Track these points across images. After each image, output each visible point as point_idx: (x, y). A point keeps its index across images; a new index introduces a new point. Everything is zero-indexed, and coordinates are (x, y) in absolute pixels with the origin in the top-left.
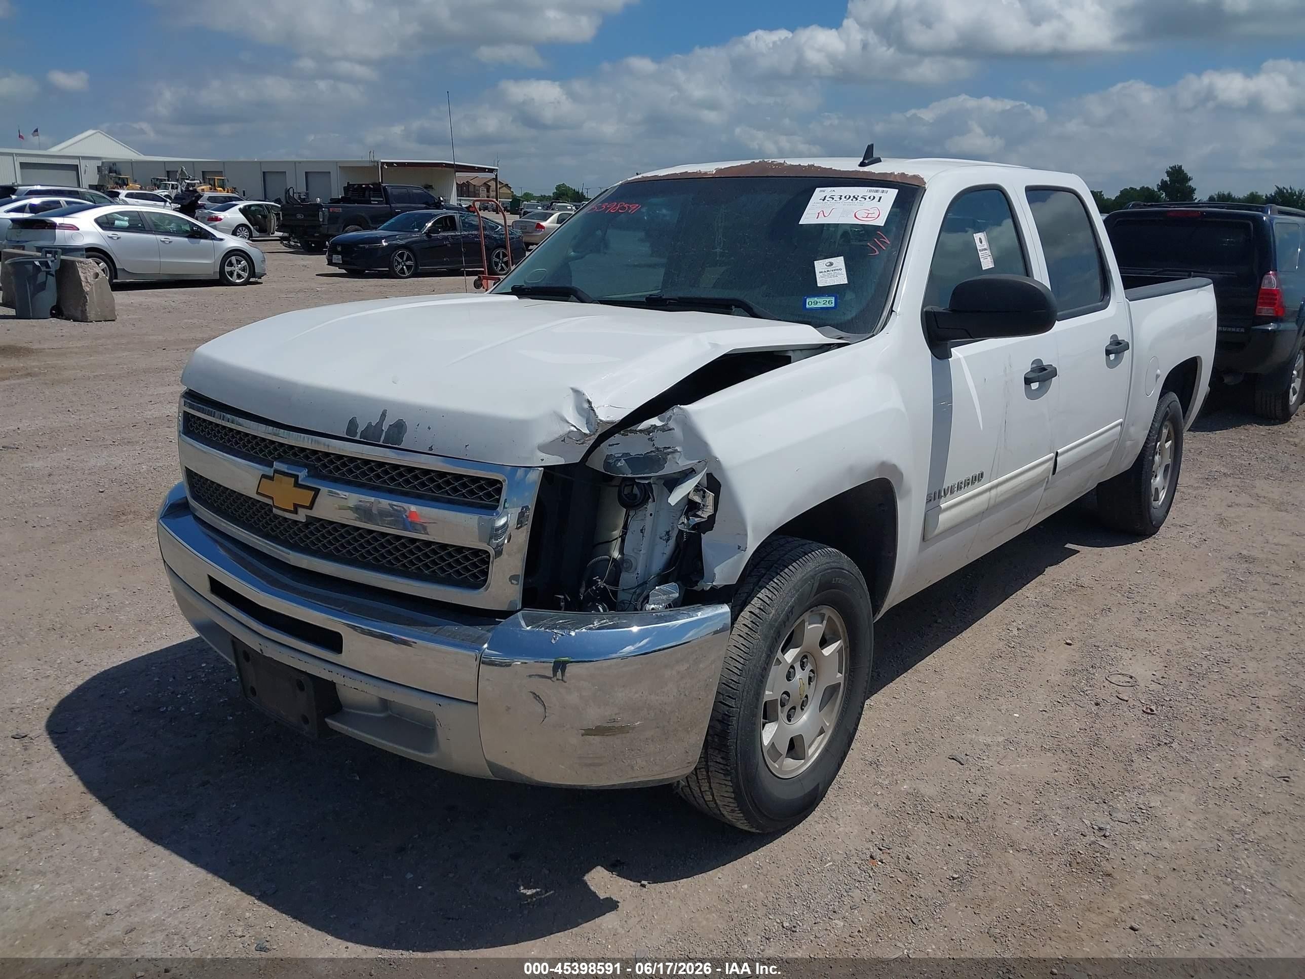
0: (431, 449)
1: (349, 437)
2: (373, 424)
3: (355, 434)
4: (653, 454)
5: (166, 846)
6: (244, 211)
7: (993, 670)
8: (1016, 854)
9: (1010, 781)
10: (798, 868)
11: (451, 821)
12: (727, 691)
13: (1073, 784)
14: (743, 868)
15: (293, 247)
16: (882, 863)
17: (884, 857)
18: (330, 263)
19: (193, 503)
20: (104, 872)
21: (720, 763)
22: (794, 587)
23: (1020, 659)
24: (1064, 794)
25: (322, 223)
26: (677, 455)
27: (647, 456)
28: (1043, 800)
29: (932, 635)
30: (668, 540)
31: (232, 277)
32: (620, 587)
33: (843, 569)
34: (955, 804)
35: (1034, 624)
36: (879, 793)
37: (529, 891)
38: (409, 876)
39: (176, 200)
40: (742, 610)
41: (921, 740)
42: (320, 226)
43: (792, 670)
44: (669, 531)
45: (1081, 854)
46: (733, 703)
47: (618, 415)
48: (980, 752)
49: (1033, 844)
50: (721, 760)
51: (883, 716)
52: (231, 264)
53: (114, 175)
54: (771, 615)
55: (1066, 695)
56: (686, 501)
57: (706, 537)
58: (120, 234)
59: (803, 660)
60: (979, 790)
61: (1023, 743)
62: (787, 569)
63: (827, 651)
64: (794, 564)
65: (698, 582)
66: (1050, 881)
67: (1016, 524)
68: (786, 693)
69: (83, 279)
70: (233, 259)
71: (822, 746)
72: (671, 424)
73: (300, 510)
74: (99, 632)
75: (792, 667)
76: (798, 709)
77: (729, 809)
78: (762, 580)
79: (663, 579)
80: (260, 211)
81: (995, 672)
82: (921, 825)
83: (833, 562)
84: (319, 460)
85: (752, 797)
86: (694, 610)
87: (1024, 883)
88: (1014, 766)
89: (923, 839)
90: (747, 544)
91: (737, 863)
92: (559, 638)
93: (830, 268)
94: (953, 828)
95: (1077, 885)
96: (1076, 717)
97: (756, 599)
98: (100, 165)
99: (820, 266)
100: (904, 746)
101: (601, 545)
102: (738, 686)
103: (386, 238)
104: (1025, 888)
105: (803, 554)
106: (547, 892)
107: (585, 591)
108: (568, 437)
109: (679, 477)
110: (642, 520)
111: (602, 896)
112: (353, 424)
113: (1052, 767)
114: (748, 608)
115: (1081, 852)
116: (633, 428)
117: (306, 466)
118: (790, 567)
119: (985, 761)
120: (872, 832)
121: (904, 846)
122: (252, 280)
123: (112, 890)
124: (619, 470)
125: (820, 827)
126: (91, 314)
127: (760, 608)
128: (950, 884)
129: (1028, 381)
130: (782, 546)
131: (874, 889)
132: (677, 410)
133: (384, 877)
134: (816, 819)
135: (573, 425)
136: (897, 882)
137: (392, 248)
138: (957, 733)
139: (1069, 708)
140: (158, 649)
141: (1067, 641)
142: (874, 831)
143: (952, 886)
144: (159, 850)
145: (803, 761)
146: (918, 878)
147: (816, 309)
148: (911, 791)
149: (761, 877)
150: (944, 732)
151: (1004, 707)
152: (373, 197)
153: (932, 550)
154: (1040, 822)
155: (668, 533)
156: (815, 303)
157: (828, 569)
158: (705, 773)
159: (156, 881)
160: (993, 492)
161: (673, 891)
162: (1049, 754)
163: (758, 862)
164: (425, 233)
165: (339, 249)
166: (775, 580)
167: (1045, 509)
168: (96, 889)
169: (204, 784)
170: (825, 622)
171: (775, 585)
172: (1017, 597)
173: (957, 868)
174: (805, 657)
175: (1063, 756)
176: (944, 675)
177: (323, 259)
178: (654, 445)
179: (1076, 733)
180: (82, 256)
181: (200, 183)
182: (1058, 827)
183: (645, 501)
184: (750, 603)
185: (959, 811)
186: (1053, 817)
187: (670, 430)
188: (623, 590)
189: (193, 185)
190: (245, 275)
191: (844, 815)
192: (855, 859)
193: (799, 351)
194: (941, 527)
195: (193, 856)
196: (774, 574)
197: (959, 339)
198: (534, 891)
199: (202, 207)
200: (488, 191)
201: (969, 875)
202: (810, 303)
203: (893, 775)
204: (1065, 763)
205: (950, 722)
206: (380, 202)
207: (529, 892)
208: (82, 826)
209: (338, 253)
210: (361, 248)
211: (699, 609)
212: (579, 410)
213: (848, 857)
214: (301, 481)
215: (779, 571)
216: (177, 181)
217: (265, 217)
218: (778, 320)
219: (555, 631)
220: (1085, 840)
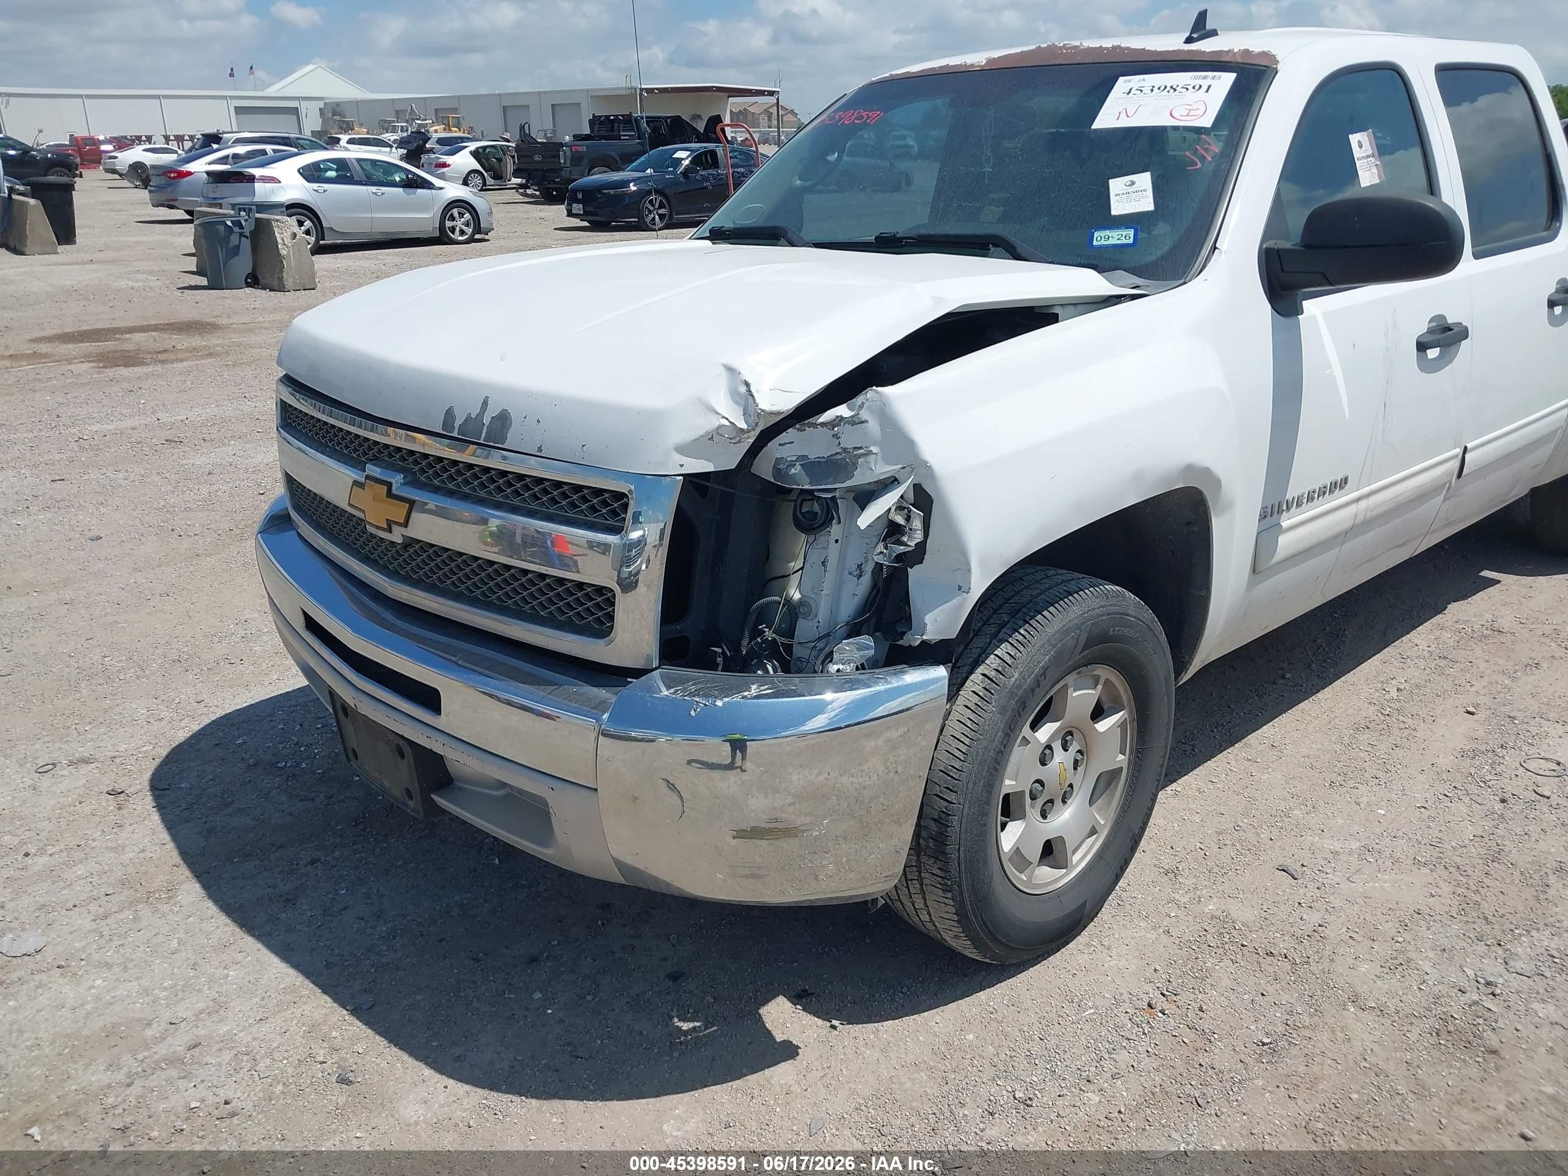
0: (540, 450)
1: (445, 433)
2: (473, 416)
3: (452, 430)
4: (839, 457)
5: (259, 938)
6: (475, 154)
7: (1354, 746)
8: (1360, 1013)
9: (1362, 906)
10: (1047, 1015)
11: (603, 924)
12: (946, 781)
13: (1455, 916)
14: (970, 1010)
15: (532, 196)
16: (1164, 1014)
17: (1169, 1008)
18: (570, 214)
19: (294, 515)
20: (178, 968)
21: (937, 875)
22: (1048, 641)
23: (1396, 732)
24: (1441, 930)
25: (562, 165)
26: (872, 458)
27: (831, 460)
28: (1408, 936)
29: (1275, 695)
30: (860, 576)
31: (453, 233)
32: (796, 640)
33: (1128, 615)
34: (1278, 935)
35: (1423, 683)
36: (1173, 914)
37: (686, 1024)
38: (538, 995)
39: (401, 143)
40: (971, 672)
41: (1240, 841)
42: (561, 169)
43: (1047, 751)
44: (862, 564)
45: (1455, 1019)
46: (954, 797)
47: (788, 403)
48: (1323, 863)
49: (1387, 1000)
50: (939, 873)
51: (1193, 806)
52: (452, 218)
53: (338, 118)
54: (1013, 680)
55: (1458, 785)
56: (885, 522)
57: (914, 573)
58: (326, 186)
59: (1066, 738)
60: (1314, 918)
61: (1388, 852)
62: (1040, 616)
63: (1103, 726)
64: (1051, 609)
65: (904, 633)
66: (1406, 1055)
67: (1399, 546)
68: (1039, 782)
69: (279, 240)
70: (455, 212)
71: (1094, 851)
72: (864, 415)
73: (394, 528)
74: (228, 666)
75: (1049, 747)
76: (1058, 802)
77: (952, 934)
78: (1003, 630)
79: (854, 630)
80: (494, 154)
81: (1358, 750)
82: (1226, 962)
83: (1111, 605)
84: (416, 463)
85: (982, 918)
86: (895, 674)
87: (1366, 1057)
88: (1371, 884)
89: (1226, 982)
90: (970, 583)
91: (963, 1003)
92: (702, 708)
93: (1130, 189)
94: (1270, 969)
95: (1444, 1064)
96: (1469, 818)
97: (992, 656)
98: (322, 107)
99: (1116, 186)
100: (1215, 849)
101: (774, 582)
102: (960, 776)
103: (635, 180)
104: (1367, 1065)
105: (1065, 594)
106: (706, 1028)
107: (749, 644)
108: (718, 433)
109: (875, 489)
110: (824, 548)
111: (779, 1037)
112: (449, 415)
113: (1426, 889)
114: (981, 669)
115: (1456, 1016)
116: (811, 420)
117: (402, 470)
118: (1045, 613)
119: (1328, 876)
120: (1155, 970)
121: (1197, 992)
122: (477, 236)
123: (183, 991)
124: (793, 479)
125: (1082, 959)
126: (289, 283)
127: (997, 670)
128: (1258, 1052)
129: (1422, 347)
130: (1037, 582)
131: (1148, 1052)
132: (872, 393)
133: (506, 996)
134: (1081, 947)
135: (724, 417)
136: (1182, 1044)
137: (642, 194)
138: (1293, 833)
139: (1460, 804)
140: (290, 690)
141: (1469, 709)
142: (1158, 968)
143: (1261, 1055)
144: (249, 943)
145: (1064, 871)
146: (1213, 1040)
147: (1107, 247)
148: (1219, 913)
149: (994, 1024)
150: (1275, 831)
151: (1364, 800)
152: (624, 130)
153: (1267, 585)
154: (1400, 969)
155: (860, 566)
156: (1106, 238)
157: (1103, 615)
158: (918, 886)
159: (235, 984)
160: (1363, 504)
161: (872, 1037)
162: (1424, 870)
163: (991, 1004)
164: (681, 173)
165: (580, 196)
166: (1022, 631)
167: (1446, 525)
168: (165, 989)
169: (313, 862)
170: (1100, 687)
171: (1020, 638)
172: (1402, 645)
173: (1270, 1028)
174: (1070, 733)
175: (1445, 874)
176: (1284, 751)
177: (562, 209)
178: (839, 444)
179: (1467, 842)
180: (282, 213)
181: (433, 123)
182: (1426, 977)
183: (828, 521)
184: (983, 662)
185: (1283, 945)
186: (1421, 962)
187: (862, 422)
188: (800, 643)
189: (425, 126)
190: (469, 231)
191: (1121, 942)
192: (1126, 1006)
193: (1072, 307)
194: (1281, 553)
195: (285, 953)
196: (1020, 623)
197: (1314, 287)
198: (691, 1025)
199: (431, 151)
200: (770, 120)
201: (1287, 1040)
202: (1099, 239)
203: (1196, 888)
204: (1447, 884)
205: (1285, 818)
206: (632, 137)
207: (685, 1026)
208: (166, 908)
209: (578, 201)
210: (605, 194)
211: (903, 672)
212: (734, 394)
213: (1118, 1003)
214: (396, 490)
215: (1028, 618)
216: (407, 121)
217: (499, 160)
218: (1050, 263)
219: (697, 699)
220: (1464, 999)
